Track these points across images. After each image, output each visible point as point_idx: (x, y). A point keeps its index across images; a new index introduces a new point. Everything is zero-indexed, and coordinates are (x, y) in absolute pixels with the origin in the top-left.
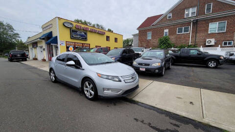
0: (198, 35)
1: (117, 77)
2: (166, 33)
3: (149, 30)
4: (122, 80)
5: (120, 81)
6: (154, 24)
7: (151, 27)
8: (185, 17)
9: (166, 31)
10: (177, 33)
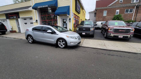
0: (138, 14)
1: (75, 37)
2: (118, 12)
3: (106, 9)
4: (77, 38)
5: (76, 39)
6: (110, 5)
7: (108, 7)
8: (132, 3)
9: (118, 11)
10: (125, 13)
